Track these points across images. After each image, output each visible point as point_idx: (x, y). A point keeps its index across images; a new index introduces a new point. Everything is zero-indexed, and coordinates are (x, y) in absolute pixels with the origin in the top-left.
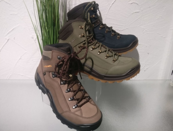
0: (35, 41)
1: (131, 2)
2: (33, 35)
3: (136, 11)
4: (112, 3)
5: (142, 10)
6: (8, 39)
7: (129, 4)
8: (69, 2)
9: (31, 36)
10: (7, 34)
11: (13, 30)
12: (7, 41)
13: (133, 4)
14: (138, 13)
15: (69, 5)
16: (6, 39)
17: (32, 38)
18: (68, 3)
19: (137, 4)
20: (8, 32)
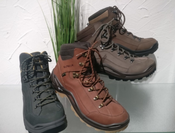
0: (47, 45)
1: (140, 8)
2: (45, 39)
3: (146, 16)
4: (123, 9)
5: (151, 15)
6: (20, 44)
7: (139, 9)
8: (82, 7)
9: (43, 40)
10: (20, 39)
11: (26, 34)
12: (19, 46)
13: (142, 9)
14: (147, 18)
15: (82, 10)
16: (19, 43)
17: (45, 42)
18: (80, 9)
19: (147, 9)
20: (21, 37)
